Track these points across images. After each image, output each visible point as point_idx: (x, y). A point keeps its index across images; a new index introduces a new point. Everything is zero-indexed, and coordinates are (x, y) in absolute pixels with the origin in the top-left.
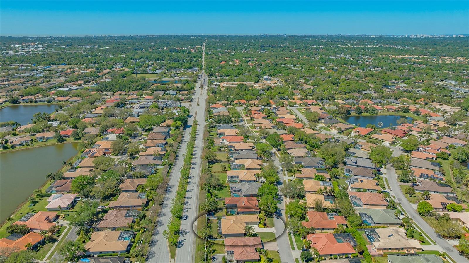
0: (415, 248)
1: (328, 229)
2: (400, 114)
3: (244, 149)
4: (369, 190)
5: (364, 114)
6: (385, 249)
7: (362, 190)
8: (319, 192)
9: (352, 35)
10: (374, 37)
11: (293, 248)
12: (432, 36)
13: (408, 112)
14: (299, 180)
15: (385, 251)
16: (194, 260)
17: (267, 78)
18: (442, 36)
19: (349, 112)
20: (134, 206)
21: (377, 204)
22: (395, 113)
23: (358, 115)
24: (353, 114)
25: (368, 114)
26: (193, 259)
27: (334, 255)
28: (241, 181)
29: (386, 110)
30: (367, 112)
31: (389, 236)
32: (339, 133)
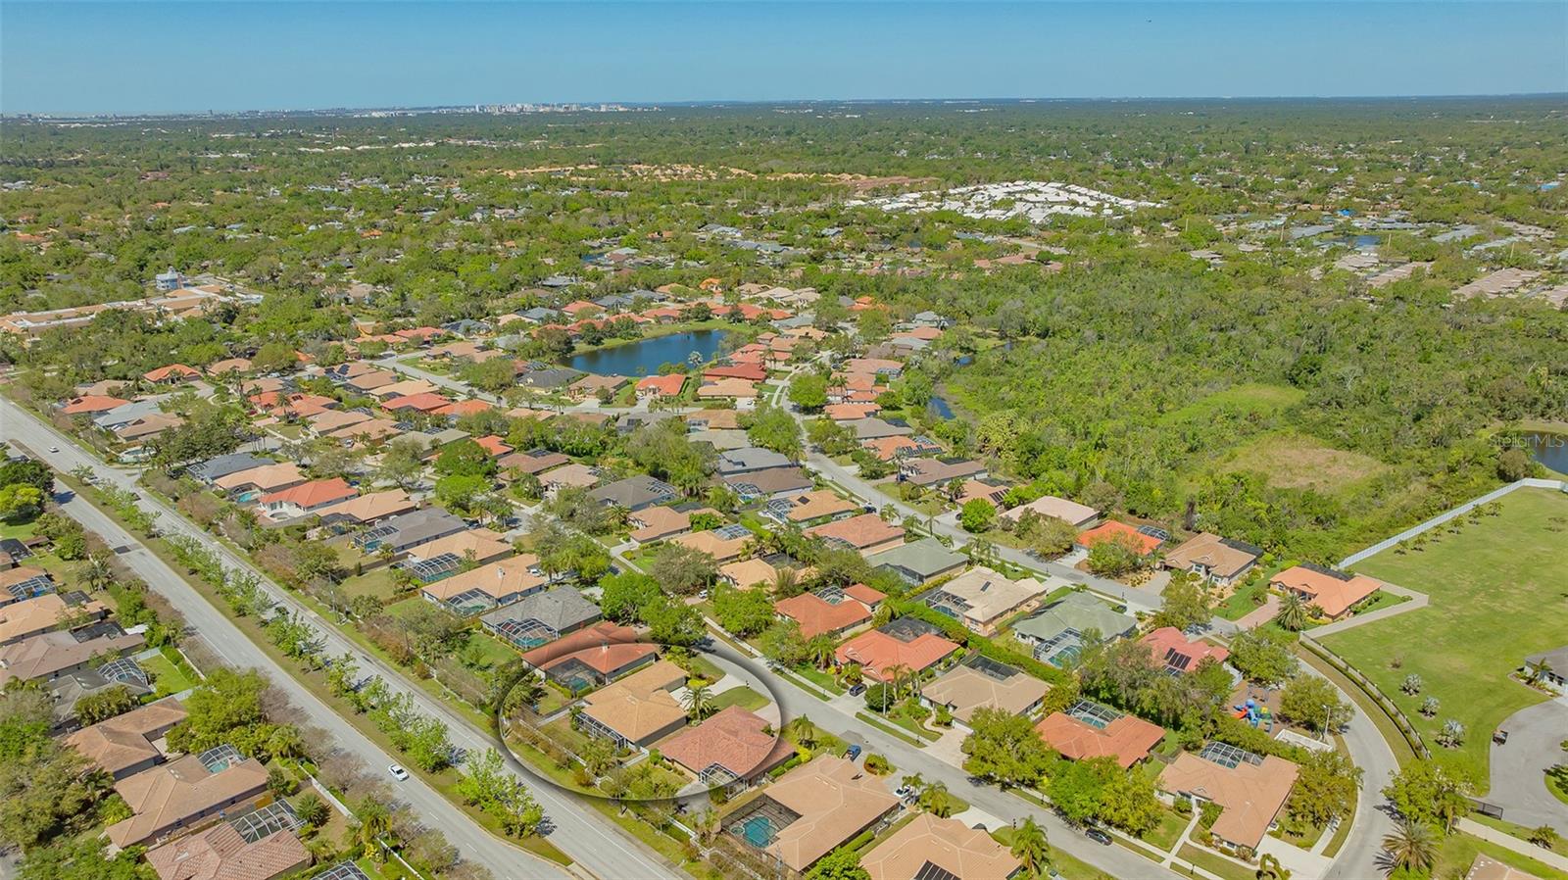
0: (1038, 595)
1: (853, 625)
2: (690, 327)
3: (391, 514)
4: (833, 515)
5: (608, 343)
6: (994, 618)
7: (820, 521)
8: (745, 554)
9: (297, 112)
10: (382, 114)
11: (825, 698)
12: (548, 109)
13: (708, 318)
14: (652, 546)
15: (997, 622)
16: (633, 838)
17: (175, 280)
18: (574, 108)
19: (569, 345)
20: (233, 801)
21: (885, 538)
22: (681, 327)
23: (595, 348)
24: (581, 347)
25: (617, 342)
26: (628, 838)
27: (925, 669)
28: (499, 600)
29: (653, 321)
30: (614, 336)
31: (983, 589)
32: (605, 403)
